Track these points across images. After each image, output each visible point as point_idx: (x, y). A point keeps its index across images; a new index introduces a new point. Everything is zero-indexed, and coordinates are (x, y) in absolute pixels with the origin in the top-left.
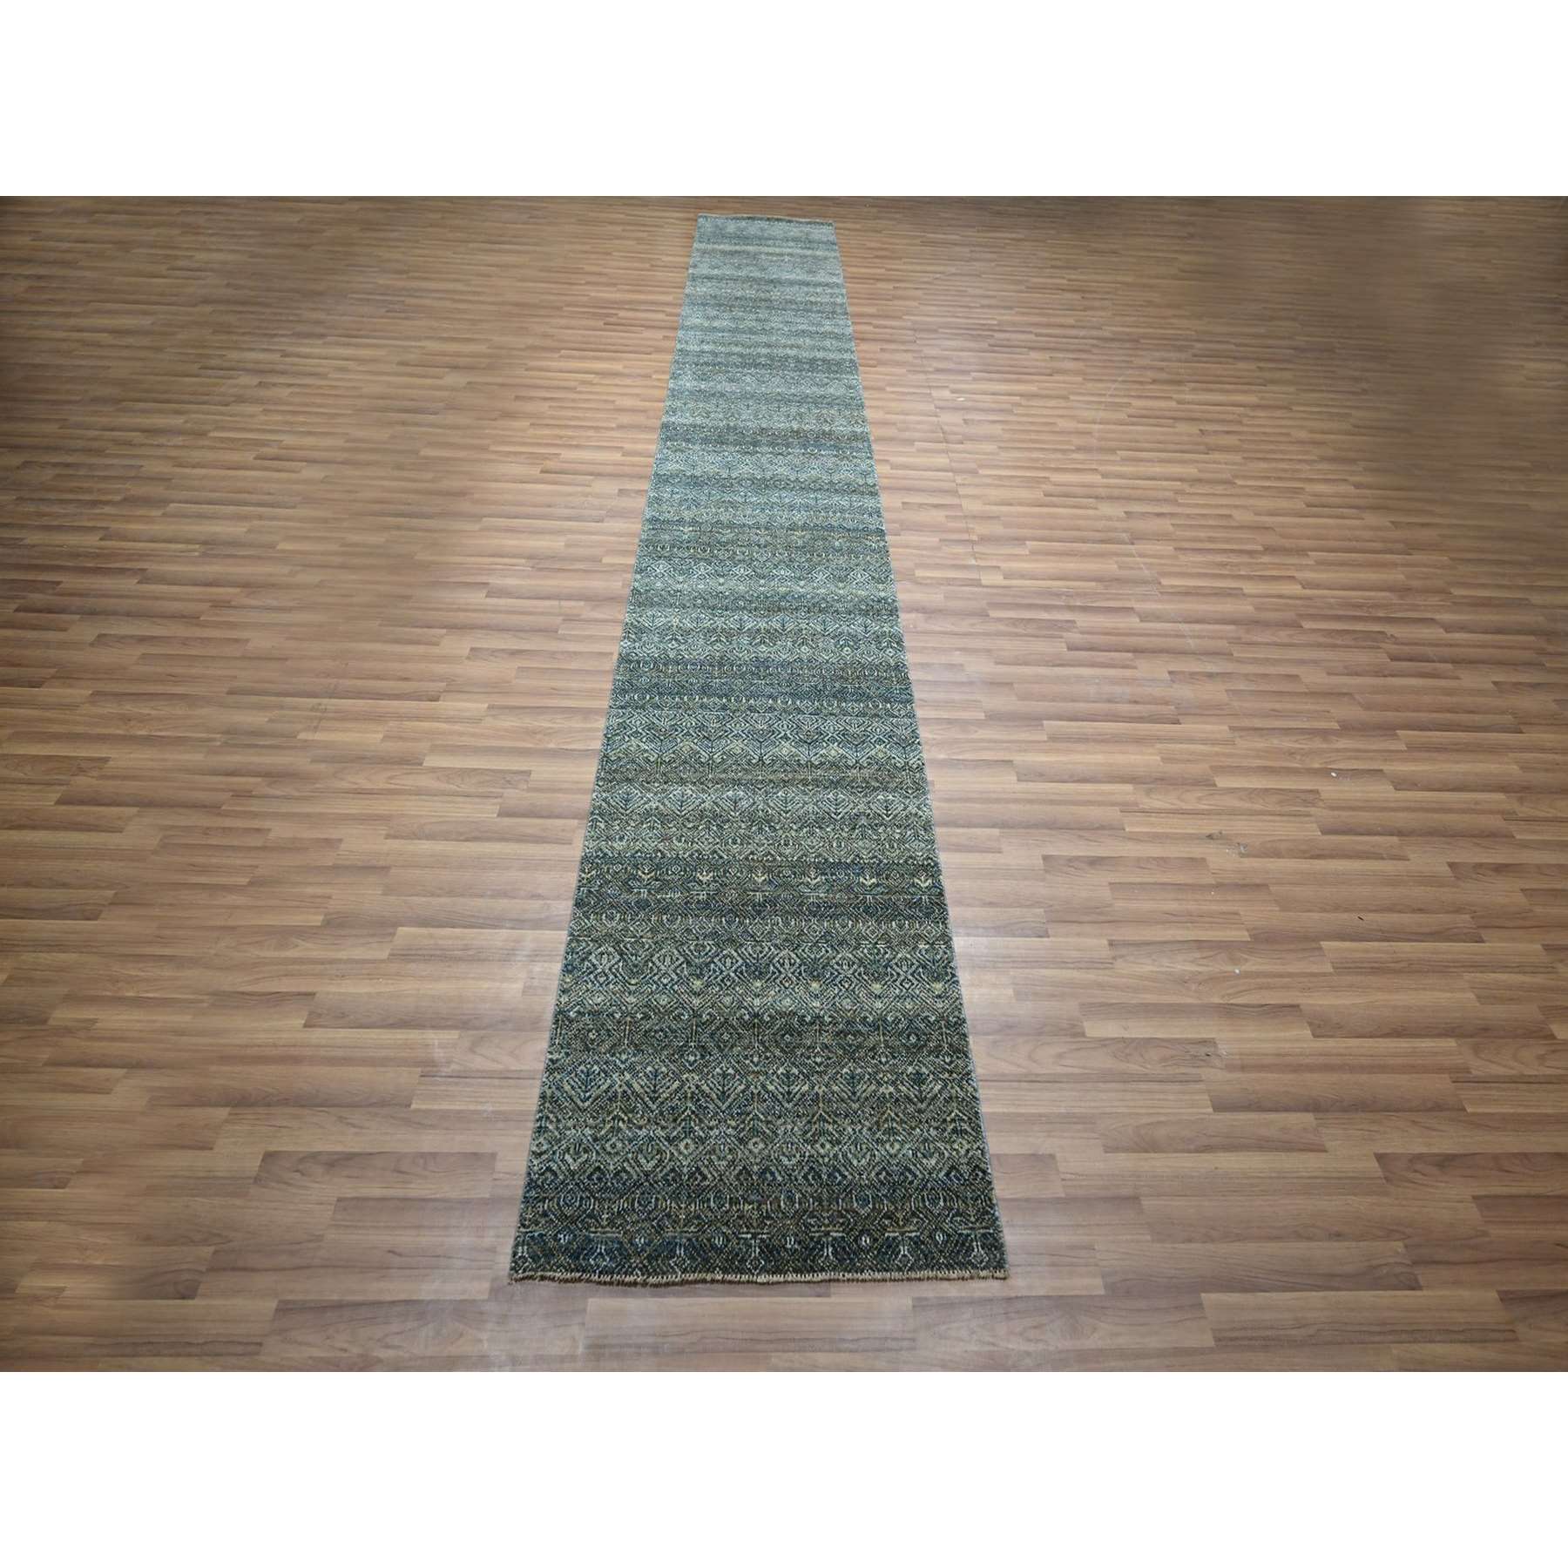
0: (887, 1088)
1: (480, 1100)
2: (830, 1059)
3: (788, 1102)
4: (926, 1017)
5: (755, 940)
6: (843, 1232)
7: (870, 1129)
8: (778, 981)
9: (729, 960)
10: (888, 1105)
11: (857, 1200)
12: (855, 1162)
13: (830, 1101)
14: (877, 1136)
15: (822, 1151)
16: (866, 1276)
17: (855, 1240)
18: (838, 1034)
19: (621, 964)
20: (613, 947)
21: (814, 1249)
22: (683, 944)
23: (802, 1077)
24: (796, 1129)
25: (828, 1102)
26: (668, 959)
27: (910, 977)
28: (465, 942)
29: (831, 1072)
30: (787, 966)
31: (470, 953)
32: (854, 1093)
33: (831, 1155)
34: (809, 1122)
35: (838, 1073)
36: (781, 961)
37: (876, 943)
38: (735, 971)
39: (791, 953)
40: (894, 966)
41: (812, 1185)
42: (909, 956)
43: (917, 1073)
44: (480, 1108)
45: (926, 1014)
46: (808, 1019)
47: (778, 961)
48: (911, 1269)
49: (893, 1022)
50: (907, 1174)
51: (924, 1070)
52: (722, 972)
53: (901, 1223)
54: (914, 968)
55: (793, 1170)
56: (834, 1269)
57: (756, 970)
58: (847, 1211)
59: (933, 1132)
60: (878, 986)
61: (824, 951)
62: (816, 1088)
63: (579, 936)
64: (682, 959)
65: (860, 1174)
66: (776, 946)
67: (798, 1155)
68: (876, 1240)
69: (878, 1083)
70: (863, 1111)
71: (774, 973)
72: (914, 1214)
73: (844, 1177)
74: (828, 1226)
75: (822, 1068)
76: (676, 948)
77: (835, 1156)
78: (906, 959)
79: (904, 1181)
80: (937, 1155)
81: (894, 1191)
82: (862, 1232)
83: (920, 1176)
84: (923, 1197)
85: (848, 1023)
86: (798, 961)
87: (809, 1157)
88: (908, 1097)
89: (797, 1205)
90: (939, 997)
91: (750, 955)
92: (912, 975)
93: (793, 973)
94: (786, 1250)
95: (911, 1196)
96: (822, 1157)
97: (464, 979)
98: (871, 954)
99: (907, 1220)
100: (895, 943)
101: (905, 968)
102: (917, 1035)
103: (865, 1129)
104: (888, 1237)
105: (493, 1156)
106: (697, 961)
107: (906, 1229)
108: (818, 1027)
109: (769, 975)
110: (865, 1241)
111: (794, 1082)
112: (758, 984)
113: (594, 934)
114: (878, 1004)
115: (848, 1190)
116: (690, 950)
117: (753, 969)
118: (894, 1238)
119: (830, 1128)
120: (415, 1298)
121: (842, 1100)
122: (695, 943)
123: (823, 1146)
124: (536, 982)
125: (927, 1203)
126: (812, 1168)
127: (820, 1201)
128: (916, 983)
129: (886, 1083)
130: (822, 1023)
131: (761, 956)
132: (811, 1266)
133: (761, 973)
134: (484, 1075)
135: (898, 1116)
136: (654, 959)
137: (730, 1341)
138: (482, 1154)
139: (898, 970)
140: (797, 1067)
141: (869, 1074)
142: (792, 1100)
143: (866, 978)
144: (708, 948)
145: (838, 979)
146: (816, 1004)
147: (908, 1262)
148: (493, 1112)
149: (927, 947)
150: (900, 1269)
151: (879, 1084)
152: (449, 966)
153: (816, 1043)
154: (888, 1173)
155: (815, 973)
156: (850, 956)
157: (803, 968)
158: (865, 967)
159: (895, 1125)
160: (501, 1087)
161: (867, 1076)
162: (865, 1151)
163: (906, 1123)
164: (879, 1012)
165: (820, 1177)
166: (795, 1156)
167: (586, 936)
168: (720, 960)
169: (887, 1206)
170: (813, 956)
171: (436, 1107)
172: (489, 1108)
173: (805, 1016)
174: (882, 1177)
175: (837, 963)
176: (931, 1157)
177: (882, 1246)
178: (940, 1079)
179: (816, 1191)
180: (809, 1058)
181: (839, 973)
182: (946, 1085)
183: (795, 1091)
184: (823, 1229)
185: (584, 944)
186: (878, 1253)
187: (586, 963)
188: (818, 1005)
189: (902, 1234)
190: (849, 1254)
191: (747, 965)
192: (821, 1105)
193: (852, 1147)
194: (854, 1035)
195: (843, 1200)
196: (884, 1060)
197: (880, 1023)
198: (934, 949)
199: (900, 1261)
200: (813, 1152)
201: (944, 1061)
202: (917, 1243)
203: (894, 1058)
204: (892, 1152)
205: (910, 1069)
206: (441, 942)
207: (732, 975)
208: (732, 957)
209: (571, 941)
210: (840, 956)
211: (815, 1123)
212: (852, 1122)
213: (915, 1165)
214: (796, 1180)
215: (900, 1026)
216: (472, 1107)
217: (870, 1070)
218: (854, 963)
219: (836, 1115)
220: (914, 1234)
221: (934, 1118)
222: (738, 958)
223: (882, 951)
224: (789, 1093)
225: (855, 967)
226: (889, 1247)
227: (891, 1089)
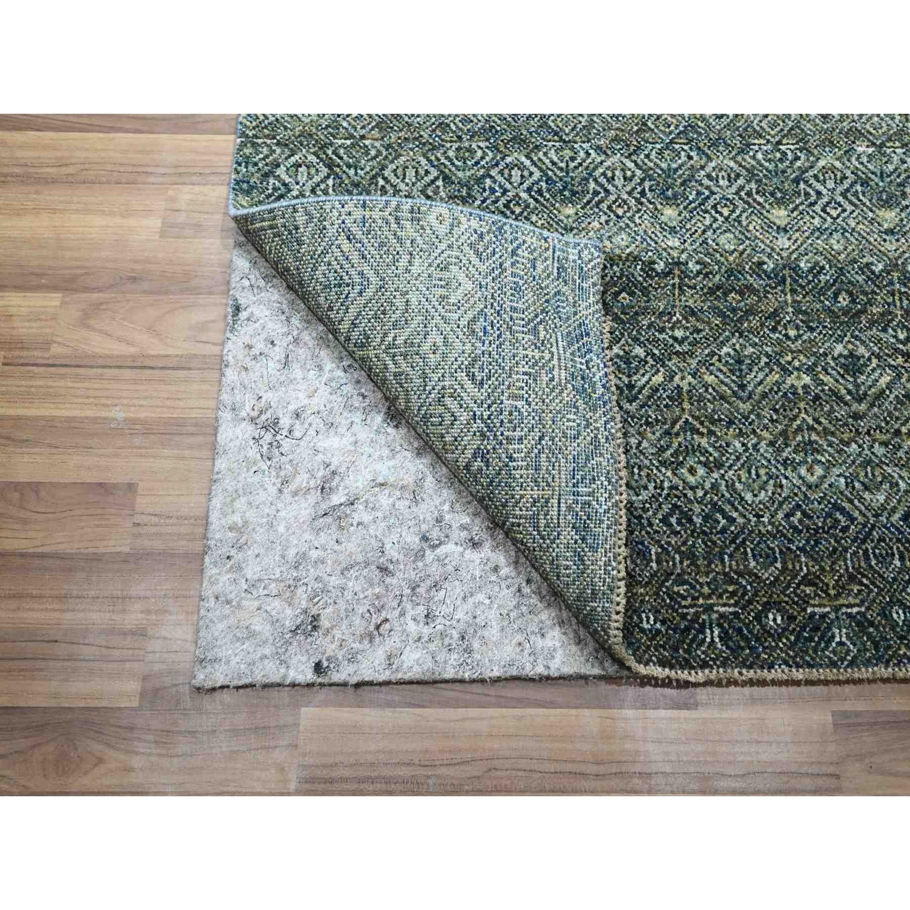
0: (799, 378)
1: (103, 401)
2: (699, 331)
3: (630, 402)
4: (868, 265)
5: (561, 140)
6: (735, 605)
7: (771, 444)
8: (604, 206)
9: (516, 173)
10: (802, 405)
11: (754, 556)
12: (749, 497)
13: (701, 399)
14: (785, 455)
15: (691, 480)
16: (777, 673)
17: (758, 618)
18: (712, 291)
19: (330, 182)
20: (315, 154)
21: (687, 629)
22: (434, 148)
23: (651, 362)
24: (645, 444)
25: (699, 401)
26: (411, 173)
27: (840, 199)
28: (59, 154)
29: (701, 352)
30: (619, 182)
31: (70, 170)
32: (742, 387)
33: (708, 486)
34: (667, 433)
35: (712, 354)
36: (609, 174)
37: (779, 143)
38: (529, 190)
39: (625, 160)
40: (812, 181)
41: (677, 533)
42: (838, 164)
43: (851, 355)
44: (104, 414)
45: (867, 259)
46: (660, 266)
47: (604, 174)
48: (852, 664)
49: (811, 270)
50: (838, 516)
51: (862, 350)
52: (505, 192)
53: (832, 592)
54: (846, 185)
55: (646, 510)
56: (724, 665)
57: (565, 188)
58: (740, 574)
59: (879, 450)
60: (783, 213)
61: (683, 157)
62: (677, 378)
63: (255, 136)
64: (434, 173)
65: (758, 516)
66: (598, 149)
67: (651, 486)
68: (792, 618)
69: (784, 369)
70: (758, 416)
71: (596, 193)
72: (852, 578)
73: (732, 520)
74: (709, 597)
75: (686, 347)
76: (424, 156)
77: (715, 486)
78: (833, 169)
79: (833, 527)
80: (886, 486)
81: (817, 542)
82: (767, 607)
83: (861, 519)
84: (866, 552)
85: (730, 272)
86: (638, 173)
87: (671, 488)
88: (834, 393)
89: (654, 565)
90: (890, 232)
91: (554, 163)
92: (844, 194)
93: (630, 193)
94: (643, 630)
95: (846, 550)
96: (692, 488)
97: (62, 211)
98: (769, 161)
99: (842, 589)
100: (812, 142)
101: (830, 184)
102: (850, 294)
103: (763, 444)
104: (813, 614)
105: (131, 487)
106: (460, 174)
107: (842, 601)
108: (677, 280)
109: (589, 196)
110: (774, 619)
111: (637, 369)
112: (570, 210)
113: (282, 134)
114: (783, 242)
115: (738, 541)
116: (448, 158)
117: (559, 185)
118: (823, 616)
119: (704, 442)
120: (22, 704)
121: (722, 398)
122: (456, 145)
123: (692, 471)
124: (181, 218)
125: (873, 562)
126: (675, 506)
127: (691, 556)
128: (849, 208)
129: (798, 369)
130: (684, 274)
131: (572, 165)
132: (685, 659)
133: (574, 193)
134: (108, 362)
135: (820, 423)
136: (386, 173)
137: (536, 776)
138: (115, 486)
139: (820, 187)
140: (641, 344)
141: (768, 355)
142: (636, 398)
143: (761, 200)
144: (479, 153)
145: (711, 202)
146: (674, 242)
147: (847, 653)
148: (125, 420)
149: (870, 150)
150: (833, 664)
151: (786, 371)
152: (37, 192)
153: (674, 306)
154: (804, 514)
155: (670, 193)
156: (732, 164)
157: (647, 184)
158: (759, 181)
159: (814, 437)
160: (135, 381)
161: (764, 359)
162: (765, 478)
163: (833, 434)
164: (784, 254)
165: (690, 521)
166: (646, 488)
167: (267, 137)
168: (501, 172)
169: (805, 565)
170: (664, 166)
171: (33, 412)
172: (119, 414)
173: (654, 263)
174: (795, 520)
175: (709, 176)
176: (878, 489)
177: (803, 629)
178: (890, 366)
179: (684, 543)
180: (662, 330)
181: (713, 193)
182: (899, 376)
183: (639, 384)
184: (701, 601)
185: (265, 150)
186: (797, 639)
187: (272, 181)
188: (677, 244)
189: (837, 609)
190: (747, 640)
191: (549, 180)
192: (686, 405)
193: (744, 475)
194: (741, 293)
195: (731, 556)
196: (792, 333)
197: (786, 272)
198: (884, 154)
199: (834, 652)
200: (676, 480)
201: (895, 337)
202: (861, 624)
203: (812, 329)
204: (812, 479)
205: (839, 349)
206: (19, 153)
207: (524, 195)
208: (521, 167)
209: (243, 145)
210: (713, 164)
211: (677, 434)
212: (741, 433)
213: (851, 501)
214: (650, 525)
215: (822, 277)
216: (90, 413)
217: (768, 349)
218: (738, 176)
219: (713, 422)
220: (855, 610)
221: (881, 428)
222: (533, 169)
223: (790, 156)
224: (631, 386)
225: (741, 181)
226: (816, 629)
227: (807, 379)
